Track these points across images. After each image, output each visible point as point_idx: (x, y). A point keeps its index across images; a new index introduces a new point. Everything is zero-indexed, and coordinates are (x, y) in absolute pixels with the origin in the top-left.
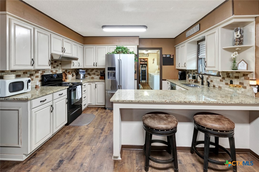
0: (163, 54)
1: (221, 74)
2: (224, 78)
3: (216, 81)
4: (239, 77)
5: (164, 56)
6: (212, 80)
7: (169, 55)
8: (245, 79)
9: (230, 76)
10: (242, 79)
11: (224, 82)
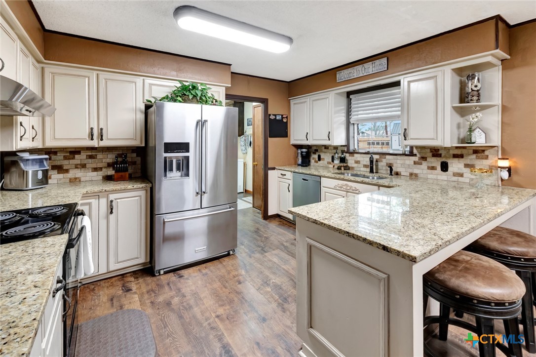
0: (269, 113)
1: (415, 151)
2: (424, 158)
3: (403, 165)
4: (464, 155)
5: (272, 117)
6: (391, 162)
7: (280, 116)
8: (478, 158)
9: (441, 154)
10: (471, 159)
11: (425, 165)
